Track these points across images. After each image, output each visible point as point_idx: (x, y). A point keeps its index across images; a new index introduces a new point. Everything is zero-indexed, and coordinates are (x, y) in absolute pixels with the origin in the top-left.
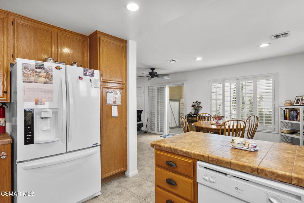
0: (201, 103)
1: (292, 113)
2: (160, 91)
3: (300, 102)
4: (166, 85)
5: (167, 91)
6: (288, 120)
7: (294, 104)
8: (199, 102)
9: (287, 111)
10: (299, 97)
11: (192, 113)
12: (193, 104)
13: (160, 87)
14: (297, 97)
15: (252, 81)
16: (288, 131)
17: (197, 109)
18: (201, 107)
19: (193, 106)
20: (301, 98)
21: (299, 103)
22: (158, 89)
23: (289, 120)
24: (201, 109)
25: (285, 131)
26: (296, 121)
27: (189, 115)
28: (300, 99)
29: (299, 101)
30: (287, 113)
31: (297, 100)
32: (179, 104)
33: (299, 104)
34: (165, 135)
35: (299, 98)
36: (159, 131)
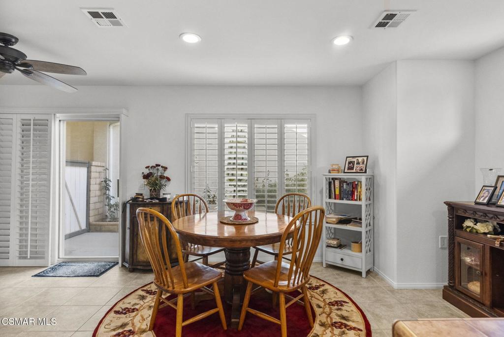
0: (166, 168)
1: (345, 186)
2: (34, 130)
3: (355, 167)
4: (58, 115)
5: (59, 133)
6: (338, 199)
7: (345, 171)
8: (162, 167)
9: (337, 183)
10: (351, 158)
11: (141, 195)
12: (147, 171)
13: (31, 117)
14: (348, 159)
15: (276, 126)
16: (338, 218)
17: (156, 185)
18: (168, 179)
19: (146, 177)
20: (355, 160)
21: (355, 169)
22: (25, 124)
23: (340, 199)
24: (167, 183)
25: (334, 220)
26: (352, 200)
27: (135, 200)
28: (354, 162)
29: (353, 165)
30: (336, 186)
31: (350, 163)
32: (89, 172)
33: (354, 171)
34: (50, 266)
35: (353, 160)
36: (26, 258)
